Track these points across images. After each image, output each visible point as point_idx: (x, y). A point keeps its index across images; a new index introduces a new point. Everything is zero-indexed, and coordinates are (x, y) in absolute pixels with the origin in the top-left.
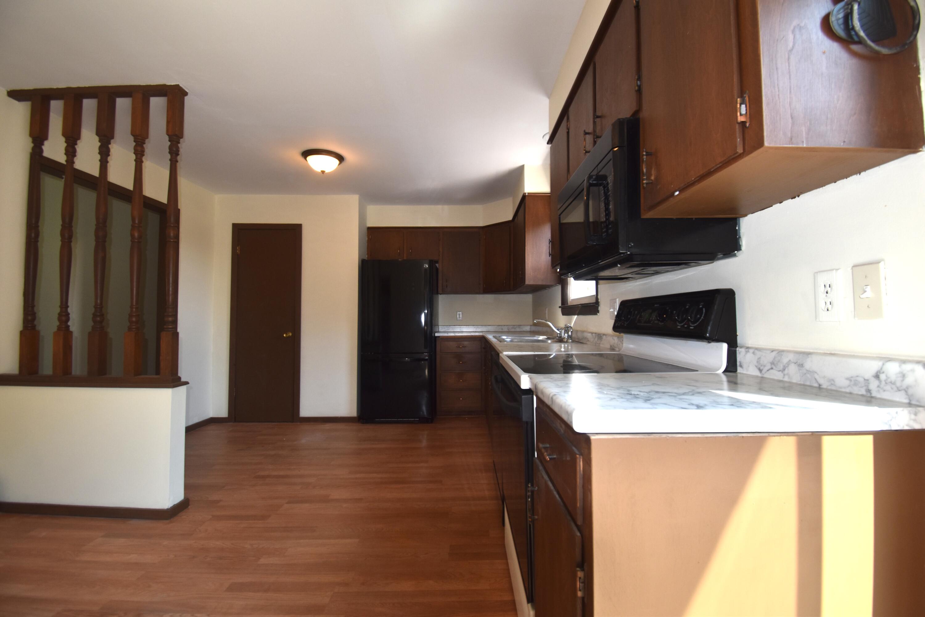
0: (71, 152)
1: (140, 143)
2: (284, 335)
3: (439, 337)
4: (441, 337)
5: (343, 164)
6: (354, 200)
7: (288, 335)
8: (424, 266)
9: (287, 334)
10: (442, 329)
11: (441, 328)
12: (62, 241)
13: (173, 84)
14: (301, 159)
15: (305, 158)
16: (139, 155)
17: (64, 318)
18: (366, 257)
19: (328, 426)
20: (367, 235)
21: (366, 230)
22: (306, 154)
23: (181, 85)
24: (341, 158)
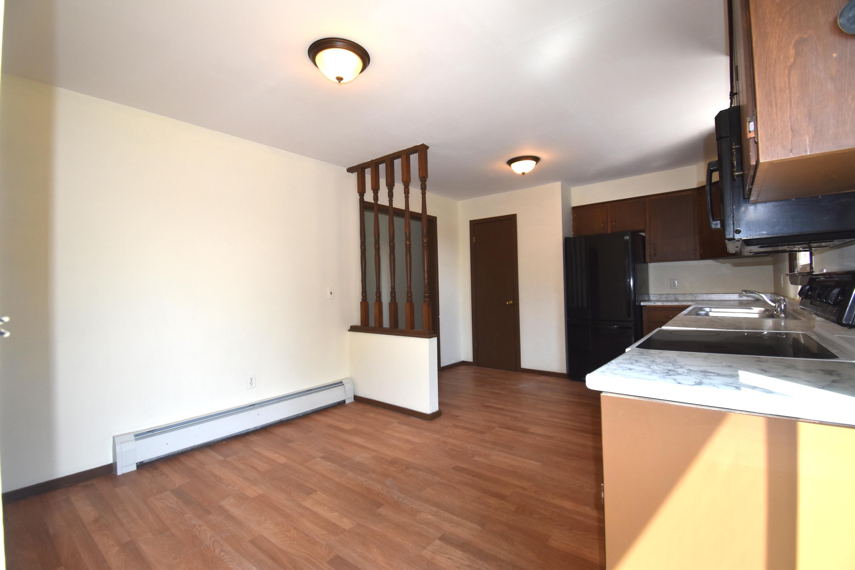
0: (376, 198)
1: (406, 186)
2: (507, 303)
3: (645, 306)
4: (647, 306)
5: (539, 163)
6: (556, 187)
7: (510, 303)
8: (624, 238)
9: (508, 302)
10: (654, 298)
11: (652, 296)
12: (375, 251)
13: (420, 144)
14: (508, 166)
15: (510, 165)
16: (407, 194)
17: (378, 295)
18: (571, 235)
19: (542, 378)
20: (572, 214)
21: (570, 210)
22: (510, 162)
23: (424, 144)
24: (536, 159)
